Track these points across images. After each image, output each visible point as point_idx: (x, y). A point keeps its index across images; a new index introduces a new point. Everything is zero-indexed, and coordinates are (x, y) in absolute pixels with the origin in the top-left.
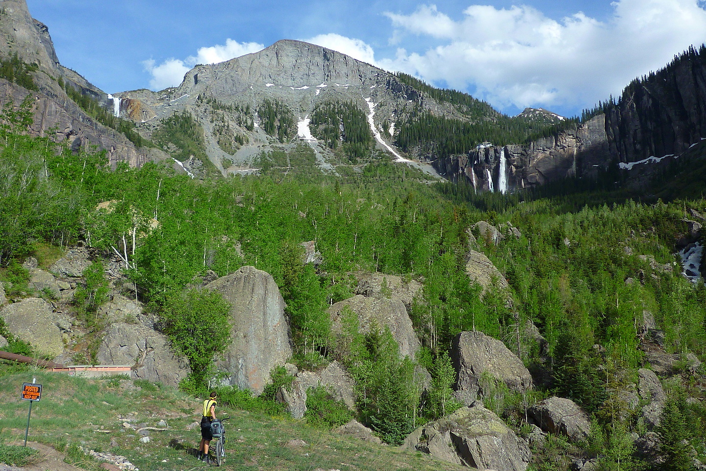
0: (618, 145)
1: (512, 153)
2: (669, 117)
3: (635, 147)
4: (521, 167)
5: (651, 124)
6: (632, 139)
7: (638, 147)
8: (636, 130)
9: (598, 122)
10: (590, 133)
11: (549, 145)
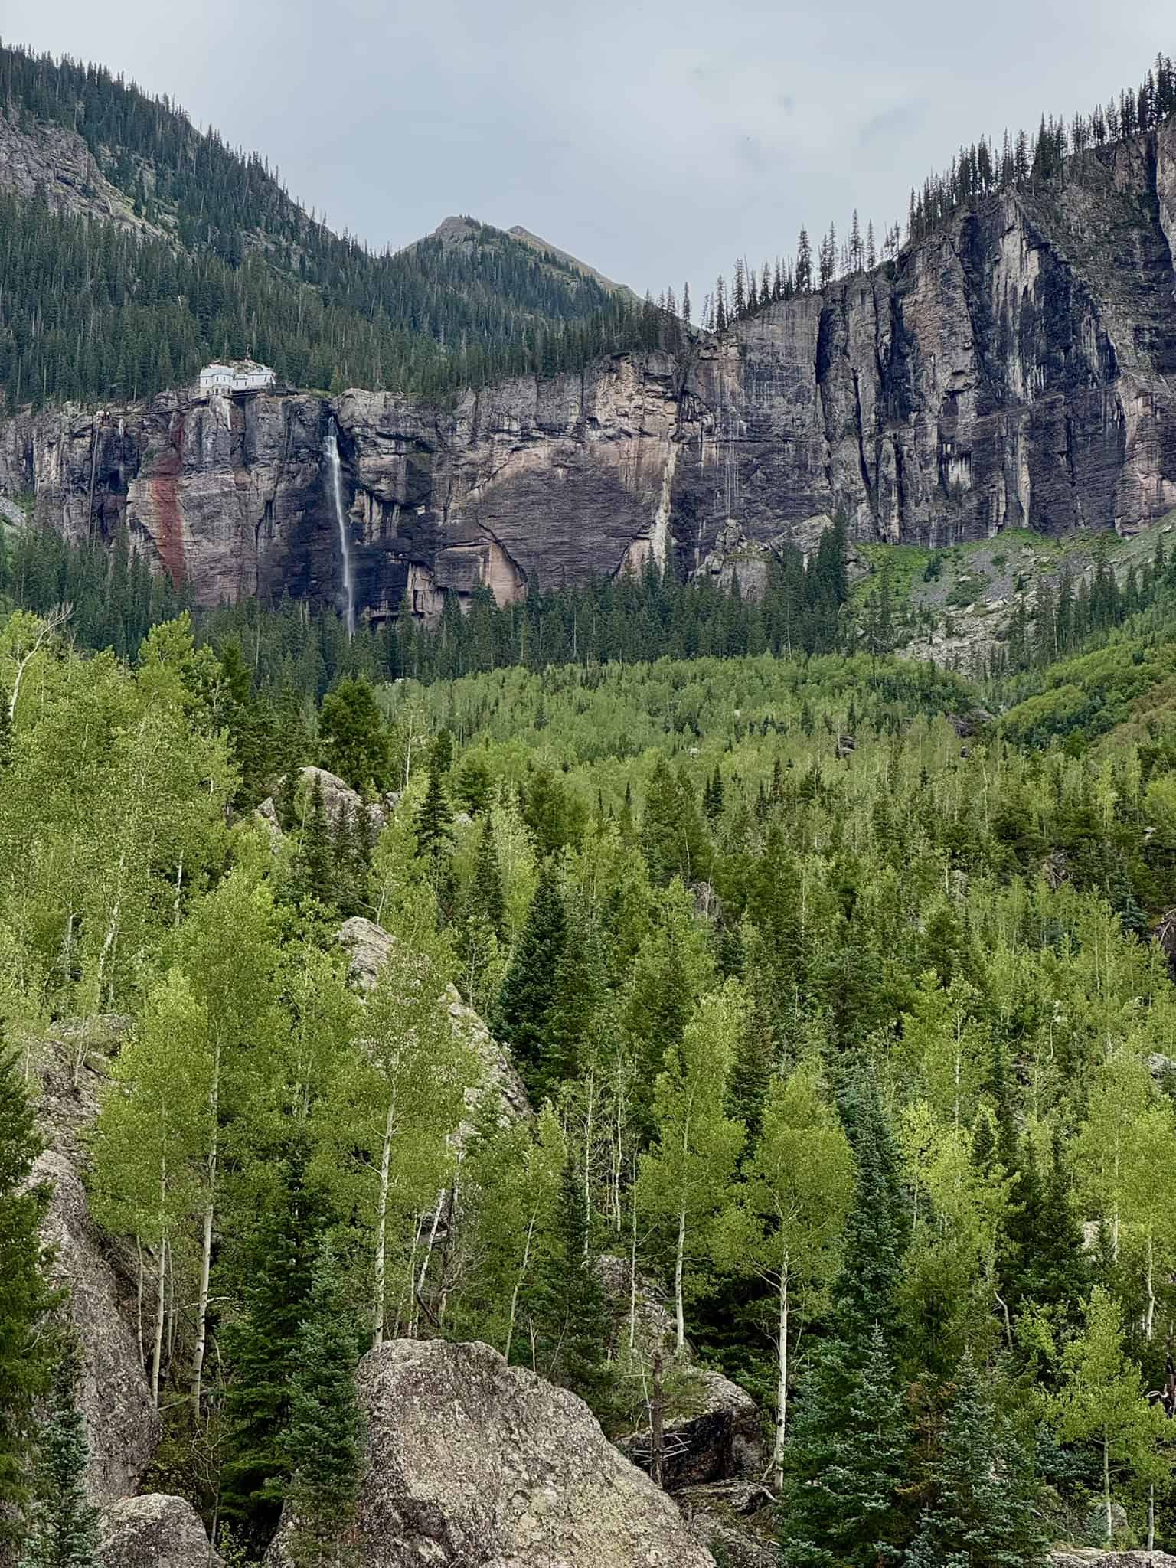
0: (867, 454)
1: (370, 433)
2: (1106, 349)
3: (943, 476)
4: (408, 507)
5: (1025, 373)
6: (935, 435)
7: (959, 473)
8: (953, 394)
9: (790, 331)
10: (745, 383)
11: (549, 416)
